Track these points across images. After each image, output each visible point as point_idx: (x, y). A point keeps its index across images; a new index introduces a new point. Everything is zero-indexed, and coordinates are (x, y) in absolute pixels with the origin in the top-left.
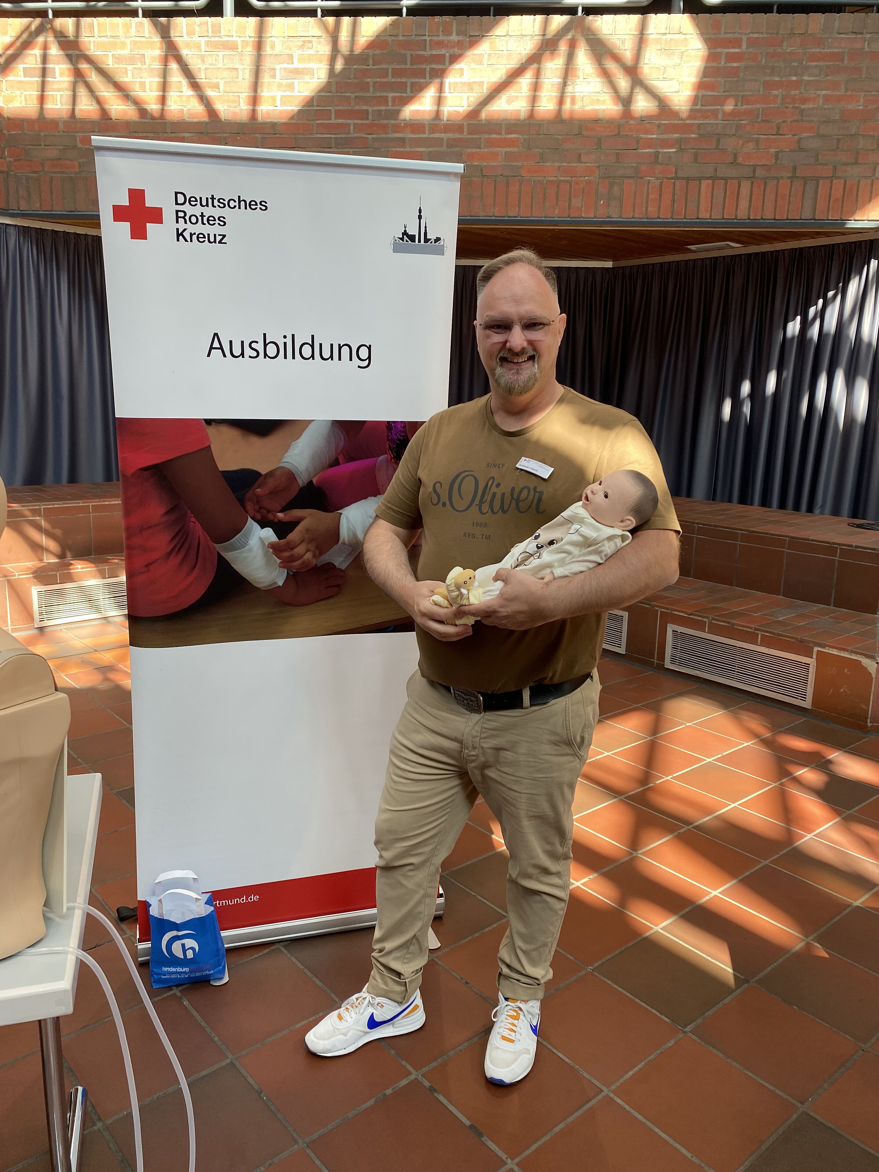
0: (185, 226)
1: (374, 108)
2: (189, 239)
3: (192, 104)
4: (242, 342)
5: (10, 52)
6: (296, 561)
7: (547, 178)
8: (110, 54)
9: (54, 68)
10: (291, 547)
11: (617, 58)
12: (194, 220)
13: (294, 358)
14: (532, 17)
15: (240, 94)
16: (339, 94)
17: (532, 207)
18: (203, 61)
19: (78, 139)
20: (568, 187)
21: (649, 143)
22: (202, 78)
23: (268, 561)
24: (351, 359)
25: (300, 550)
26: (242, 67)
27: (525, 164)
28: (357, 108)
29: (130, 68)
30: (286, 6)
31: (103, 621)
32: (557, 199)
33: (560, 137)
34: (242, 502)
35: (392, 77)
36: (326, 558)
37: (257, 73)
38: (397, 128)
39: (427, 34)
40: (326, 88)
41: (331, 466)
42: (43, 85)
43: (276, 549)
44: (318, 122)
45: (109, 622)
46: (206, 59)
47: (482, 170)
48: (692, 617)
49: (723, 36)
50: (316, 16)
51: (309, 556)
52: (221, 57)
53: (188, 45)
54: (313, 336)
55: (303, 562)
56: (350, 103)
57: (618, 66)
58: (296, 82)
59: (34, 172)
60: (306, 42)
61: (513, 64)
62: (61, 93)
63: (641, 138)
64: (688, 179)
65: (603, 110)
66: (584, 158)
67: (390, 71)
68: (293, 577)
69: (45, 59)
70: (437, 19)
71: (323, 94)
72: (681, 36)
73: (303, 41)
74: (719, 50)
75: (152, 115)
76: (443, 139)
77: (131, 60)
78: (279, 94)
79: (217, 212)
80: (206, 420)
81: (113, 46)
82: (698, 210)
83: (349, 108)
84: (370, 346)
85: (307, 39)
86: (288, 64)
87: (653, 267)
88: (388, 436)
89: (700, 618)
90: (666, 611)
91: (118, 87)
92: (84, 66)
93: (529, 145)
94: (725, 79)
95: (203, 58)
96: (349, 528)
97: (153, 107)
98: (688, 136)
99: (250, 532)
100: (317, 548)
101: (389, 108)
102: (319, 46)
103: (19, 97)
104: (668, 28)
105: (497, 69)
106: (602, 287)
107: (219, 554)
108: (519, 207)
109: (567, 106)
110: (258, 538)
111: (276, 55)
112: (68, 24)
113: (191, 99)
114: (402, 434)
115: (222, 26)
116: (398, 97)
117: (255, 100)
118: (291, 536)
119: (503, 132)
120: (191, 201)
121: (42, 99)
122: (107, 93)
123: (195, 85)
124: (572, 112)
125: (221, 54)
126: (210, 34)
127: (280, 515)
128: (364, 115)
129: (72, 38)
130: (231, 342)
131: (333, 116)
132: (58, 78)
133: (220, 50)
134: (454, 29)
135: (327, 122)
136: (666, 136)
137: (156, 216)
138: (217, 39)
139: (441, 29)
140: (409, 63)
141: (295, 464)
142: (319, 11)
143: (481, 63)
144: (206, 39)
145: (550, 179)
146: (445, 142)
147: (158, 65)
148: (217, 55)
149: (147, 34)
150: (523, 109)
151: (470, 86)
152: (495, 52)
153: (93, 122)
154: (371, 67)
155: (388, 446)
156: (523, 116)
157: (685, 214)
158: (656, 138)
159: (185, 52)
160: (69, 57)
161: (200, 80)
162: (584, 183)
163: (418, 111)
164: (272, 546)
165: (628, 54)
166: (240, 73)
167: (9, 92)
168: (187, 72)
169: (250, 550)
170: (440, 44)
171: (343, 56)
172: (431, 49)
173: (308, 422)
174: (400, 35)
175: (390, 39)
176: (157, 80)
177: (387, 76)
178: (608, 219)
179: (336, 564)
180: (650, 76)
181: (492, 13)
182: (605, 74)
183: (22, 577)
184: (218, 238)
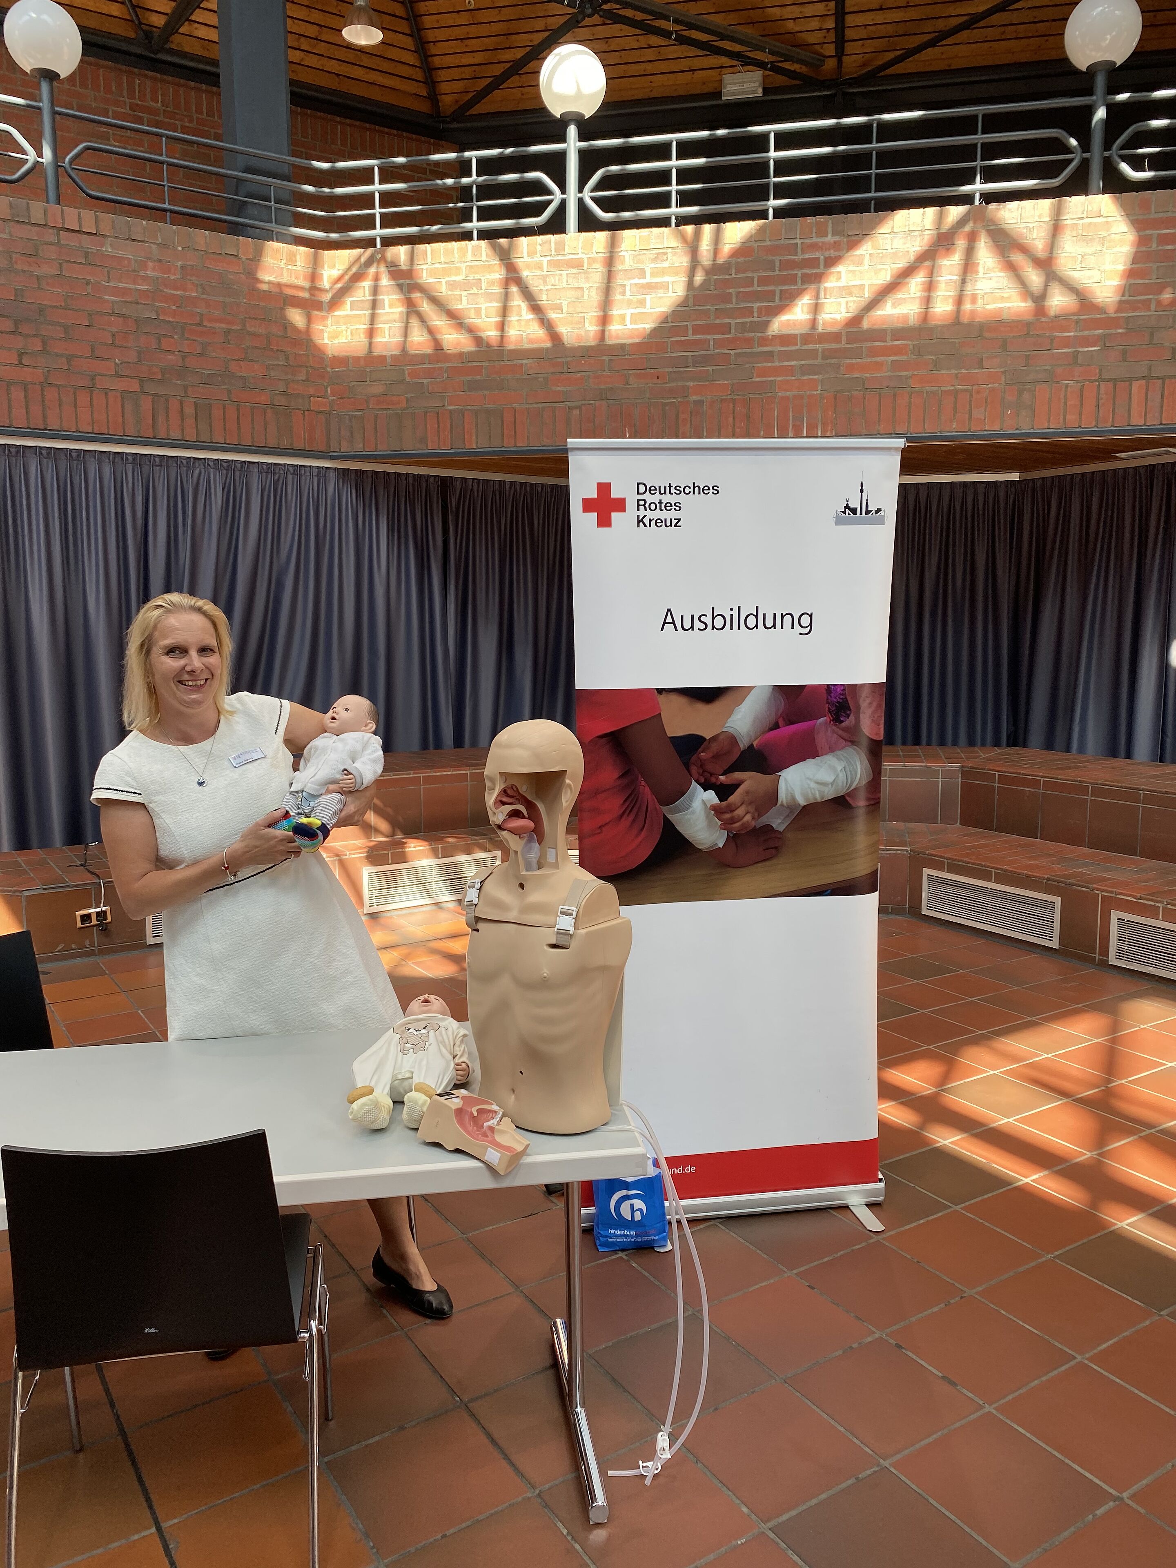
0: (645, 513)
1: (737, 321)
2: (648, 525)
3: (531, 328)
4: (692, 616)
5: (339, 286)
6: (735, 823)
7: (943, 388)
8: (444, 281)
9: (383, 299)
10: (731, 809)
11: (1024, 249)
12: (653, 507)
13: (739, 628)
14: (920, 211)
15: (585, 315)
16: (697, 308)
17: (924, 420)
18: (545, 282)
19: (406, 372)
20: (968, 396)
21: (1066, 342)
22: (544, 300)
23: (710, 824)
24: (793, 627)
25: (740, 812)
26: (588, 285)
27: (915, 373)
28: (718, 321)
29: (464, 293)
30: (637, 215)
31: (434, 907)
32: (955, 412)
33: (957, 341)
34: (687, 766)
35: (758, 286)
36: (764, 820)
37: (607, 290)
38: (764, 341)
39: (798, 236)
40: (684, 303)
41: (771, 729)
42: (373, 318)
43: (717, 811)
44: (672, 339)
45: (441, 908)
46: (548, 280)
47: (863, 382)
48: (1142, 901)
49: (1153, 216)
50: (670, 226)
51: (748, 818)
52: (565, 276)
53: (528, 266)
54: (757, 608)
55: (743, 824)
56: (710, 317)
57: (1025, 257)
58: (648, 297)
59: (358, 410)
60: (660, 255)
61: (901, 264)
62: (390, 325)
63: (1056, 337)
64: (1115, 381)
65: (1009, 308)
66: (985, 364)
67: (756, 279)
68: (734, 839)
69: (375, 291)
70: (810, 220)
71: (679, 309)
72: (1101, 219)
73: (656, 254)
74: (1148, 232)
75: (488, 343)
76: (817, 350)
77: (466, 285)
78: (629, 312)
79: (673, 499)
80: (657, 689)
81: (446, 272)
82: (1129, 415)
83: (708, 322)
84: (812, 614)
85: (661, 251)
86: (639, 278)
87: (1072, 478)
88: (827, 699)
89: (1152, 903)
90: (1109, 895)
91: (452, 315)
92: (416, 295)
93: (919, 352)
94: (1158, 264)
95: (544, 279)
96: (787, 790)
97: (492, 334)
98: (1113, 331)
99: (693, 794)
100: (756, 810)
101: (755, 319)
102: (674, 258)
103: (344, 332)
104: (1085, 212)
105: (881, 270)
106: (1006, 504)
107: (665, 816)
108: (909, 423)
109: (967, 306)
110: (700, 801)
111: (626, 270)
112: (401, 252)
113: (531, 323)
114: (841, 697)
115: (567, 243)
116: (766, 307)
117: (604, 320)
118: (732, 799)
119: (889, 338)
120: (650, 490)
121: (371, 333)
122: (439, 322)
123: (536, 308)
124: (973, 312)
125: (564, 273)
126: (553, 253)
127: (722, 778)
128: (726, 328)
129: (404, 267)
130: (682, 616)
131: (690, 332)
132: (387, 309)
133: (563, 269)
134: (830, 229)
135: (683, 339)
136: (1086, 333)
137: (620, 505)
138: (560, 258)
139: (814, 231)
140: (777, 269)
141: (738, 729)
142: (673, 218)
143: (861, 264)
144: (549, 258)
145: (946, 388)
146: (820, 354)
147: (497, 290)
148: (561, 275)
149: (484, 258)
150: (912, 312)
151: (848, 290)
152: (878, 251)
153: (424, 356)
154: (733, 276)
155: (827, 709)
156: (913, 321)
157: (1113, 421)
158: (1074, 336)
159: (525, 273)
160: (400, 286)
161: (542, 302)
162: (988, 391)
163: (788, 321)
164: (714, 808)
165: (1039, 245)
166: (586, 292)
167: (335, 327)
168: (528, 295)
169: (693, 813)
170: (814, 247)
171: (704, 269)
172: (803, 253)
173: (750, 688)
174: (767, 239)
175: (755, 245)
176: (496, 305)
177: (752, 285)
178: (1018, 431)
179: (774, 826)
180: (1065, 266)
181: (872, 209)
182: (1011, 268)
183: (353, 856)
184: (674, 522)
